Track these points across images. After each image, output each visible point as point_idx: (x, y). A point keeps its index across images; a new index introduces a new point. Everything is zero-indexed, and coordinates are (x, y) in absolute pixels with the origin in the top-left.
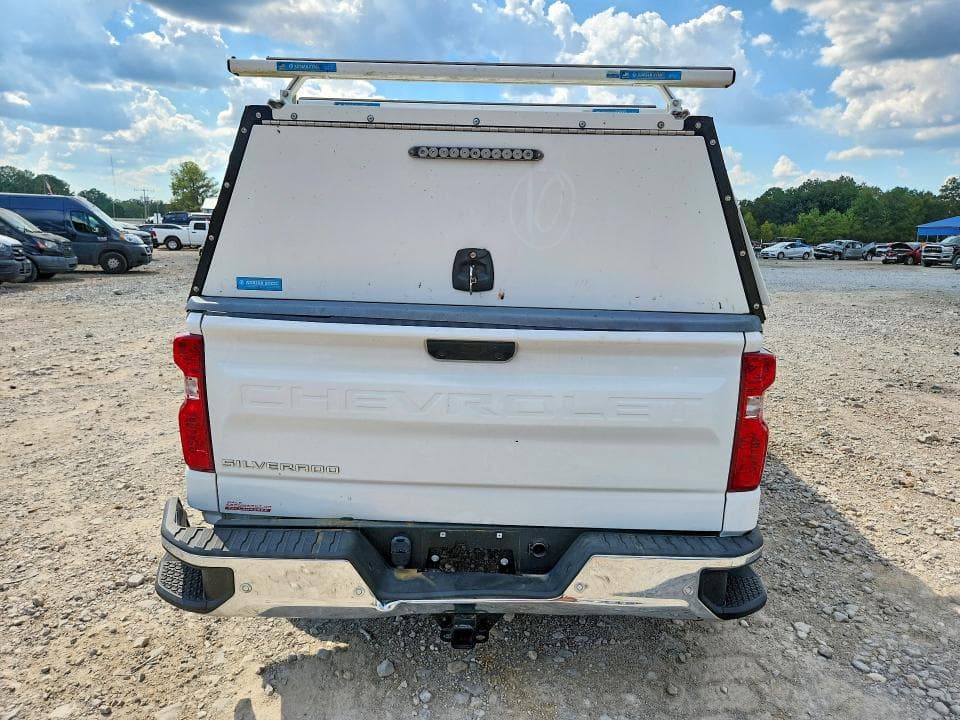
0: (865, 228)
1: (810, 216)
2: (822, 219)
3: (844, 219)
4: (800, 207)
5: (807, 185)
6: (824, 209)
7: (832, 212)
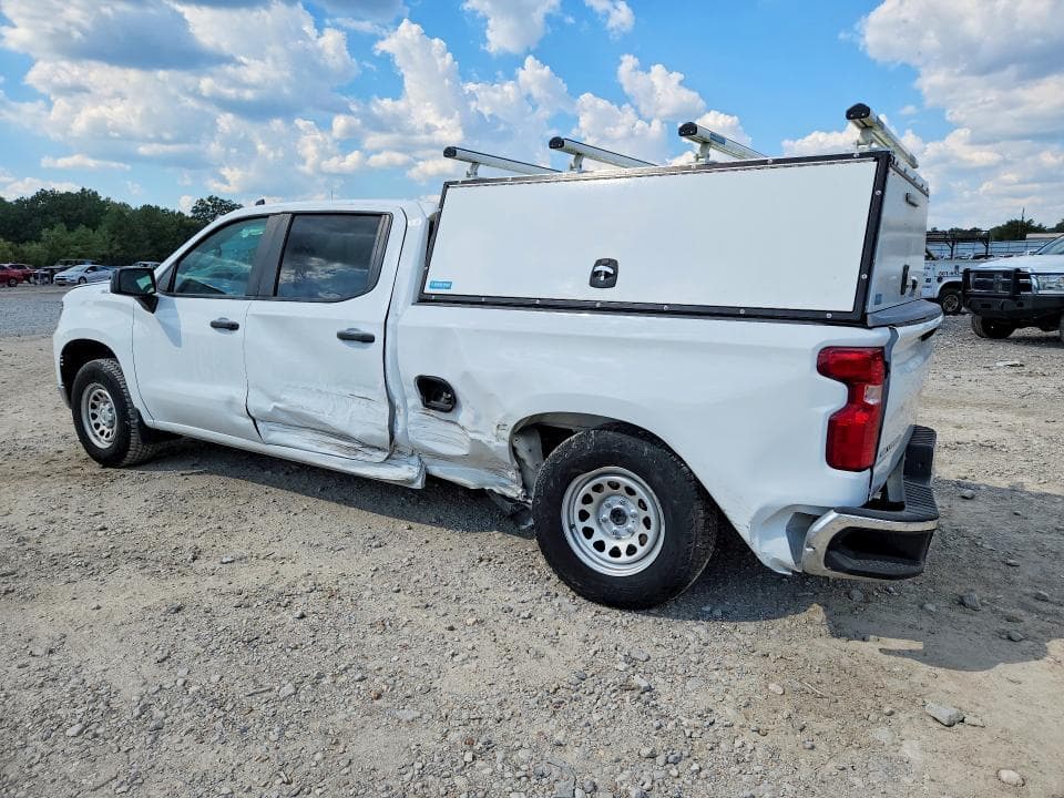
0: (124, 248)
1: (55, 232)
2: (72, 237)
3: (99, 238)
4: (37, 221)
5: (42, 195)
6: (71, 224)
7: (82, 229)
